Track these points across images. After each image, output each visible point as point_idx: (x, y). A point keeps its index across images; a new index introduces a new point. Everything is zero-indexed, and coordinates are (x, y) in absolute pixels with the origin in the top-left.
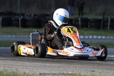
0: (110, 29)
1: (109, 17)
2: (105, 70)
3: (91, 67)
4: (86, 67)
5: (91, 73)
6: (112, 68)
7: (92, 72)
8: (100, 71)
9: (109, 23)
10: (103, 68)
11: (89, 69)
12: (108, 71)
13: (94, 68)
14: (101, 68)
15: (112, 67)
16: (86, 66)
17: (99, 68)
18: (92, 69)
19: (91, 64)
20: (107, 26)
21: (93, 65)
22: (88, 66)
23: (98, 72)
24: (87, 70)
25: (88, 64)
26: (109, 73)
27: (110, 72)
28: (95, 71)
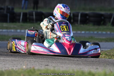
2: (59, 63)
3: (45, 61)
4: (40, 61)
5: (45, 67)
6: (66, 62)
7: (47, 66)
8: (54, 65)
10: (57, 62)
11: (43, 63)
12: (62, 65)
13: (49, 62)
15: (66, 61)
16: (41, 60)
17: (53, 62)
18: (46, 63)
19: (45, 58)
21: (47, 59)
22: (42, 60)
23: (52, 66)
24: (41, 64)
25: (42, 58)
26: (62, 67)
27: (64, 66)
28: (49, 65)
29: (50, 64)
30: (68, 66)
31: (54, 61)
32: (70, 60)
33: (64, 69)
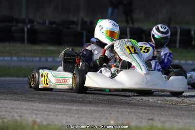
0: (179, 46)
1: (178, 27)
2: (172, 117)
3: (148, 112)
4: (139, 113)
5: (148, 122)
6: (183, 114)
7: (151, 121)
8: (163, 119)
9: (178, 37)
10: (169, 115)
11: (144, 115)
12: (176, 120)
13: (153, 114)
14: (166, 115)
15: (184, 112)
16: (140, 111)
18: (150, 115)
19: (147, 108)
20: (175, 43)
21: (151, 108)
22: (142, 111)
23: (159, 120)
24: (141, 118)
25: (143, 107)
26: (178, 122)
27: (180, 120)
28: (154, 118)
29: (156, 118)
30: (188, 121)
31: (162, 113)
32: (191, 110)
33: (181, 127)
